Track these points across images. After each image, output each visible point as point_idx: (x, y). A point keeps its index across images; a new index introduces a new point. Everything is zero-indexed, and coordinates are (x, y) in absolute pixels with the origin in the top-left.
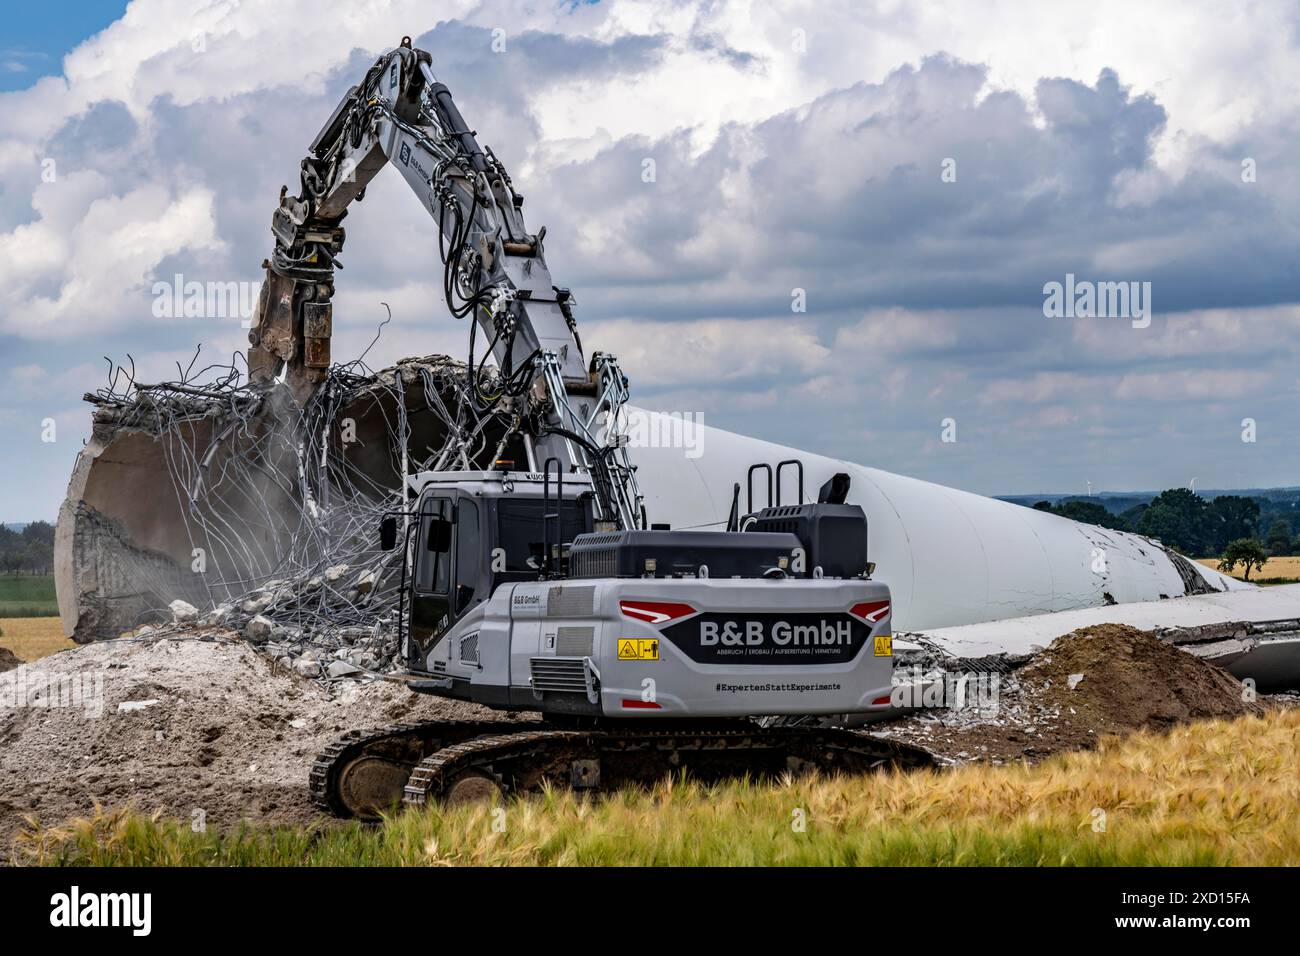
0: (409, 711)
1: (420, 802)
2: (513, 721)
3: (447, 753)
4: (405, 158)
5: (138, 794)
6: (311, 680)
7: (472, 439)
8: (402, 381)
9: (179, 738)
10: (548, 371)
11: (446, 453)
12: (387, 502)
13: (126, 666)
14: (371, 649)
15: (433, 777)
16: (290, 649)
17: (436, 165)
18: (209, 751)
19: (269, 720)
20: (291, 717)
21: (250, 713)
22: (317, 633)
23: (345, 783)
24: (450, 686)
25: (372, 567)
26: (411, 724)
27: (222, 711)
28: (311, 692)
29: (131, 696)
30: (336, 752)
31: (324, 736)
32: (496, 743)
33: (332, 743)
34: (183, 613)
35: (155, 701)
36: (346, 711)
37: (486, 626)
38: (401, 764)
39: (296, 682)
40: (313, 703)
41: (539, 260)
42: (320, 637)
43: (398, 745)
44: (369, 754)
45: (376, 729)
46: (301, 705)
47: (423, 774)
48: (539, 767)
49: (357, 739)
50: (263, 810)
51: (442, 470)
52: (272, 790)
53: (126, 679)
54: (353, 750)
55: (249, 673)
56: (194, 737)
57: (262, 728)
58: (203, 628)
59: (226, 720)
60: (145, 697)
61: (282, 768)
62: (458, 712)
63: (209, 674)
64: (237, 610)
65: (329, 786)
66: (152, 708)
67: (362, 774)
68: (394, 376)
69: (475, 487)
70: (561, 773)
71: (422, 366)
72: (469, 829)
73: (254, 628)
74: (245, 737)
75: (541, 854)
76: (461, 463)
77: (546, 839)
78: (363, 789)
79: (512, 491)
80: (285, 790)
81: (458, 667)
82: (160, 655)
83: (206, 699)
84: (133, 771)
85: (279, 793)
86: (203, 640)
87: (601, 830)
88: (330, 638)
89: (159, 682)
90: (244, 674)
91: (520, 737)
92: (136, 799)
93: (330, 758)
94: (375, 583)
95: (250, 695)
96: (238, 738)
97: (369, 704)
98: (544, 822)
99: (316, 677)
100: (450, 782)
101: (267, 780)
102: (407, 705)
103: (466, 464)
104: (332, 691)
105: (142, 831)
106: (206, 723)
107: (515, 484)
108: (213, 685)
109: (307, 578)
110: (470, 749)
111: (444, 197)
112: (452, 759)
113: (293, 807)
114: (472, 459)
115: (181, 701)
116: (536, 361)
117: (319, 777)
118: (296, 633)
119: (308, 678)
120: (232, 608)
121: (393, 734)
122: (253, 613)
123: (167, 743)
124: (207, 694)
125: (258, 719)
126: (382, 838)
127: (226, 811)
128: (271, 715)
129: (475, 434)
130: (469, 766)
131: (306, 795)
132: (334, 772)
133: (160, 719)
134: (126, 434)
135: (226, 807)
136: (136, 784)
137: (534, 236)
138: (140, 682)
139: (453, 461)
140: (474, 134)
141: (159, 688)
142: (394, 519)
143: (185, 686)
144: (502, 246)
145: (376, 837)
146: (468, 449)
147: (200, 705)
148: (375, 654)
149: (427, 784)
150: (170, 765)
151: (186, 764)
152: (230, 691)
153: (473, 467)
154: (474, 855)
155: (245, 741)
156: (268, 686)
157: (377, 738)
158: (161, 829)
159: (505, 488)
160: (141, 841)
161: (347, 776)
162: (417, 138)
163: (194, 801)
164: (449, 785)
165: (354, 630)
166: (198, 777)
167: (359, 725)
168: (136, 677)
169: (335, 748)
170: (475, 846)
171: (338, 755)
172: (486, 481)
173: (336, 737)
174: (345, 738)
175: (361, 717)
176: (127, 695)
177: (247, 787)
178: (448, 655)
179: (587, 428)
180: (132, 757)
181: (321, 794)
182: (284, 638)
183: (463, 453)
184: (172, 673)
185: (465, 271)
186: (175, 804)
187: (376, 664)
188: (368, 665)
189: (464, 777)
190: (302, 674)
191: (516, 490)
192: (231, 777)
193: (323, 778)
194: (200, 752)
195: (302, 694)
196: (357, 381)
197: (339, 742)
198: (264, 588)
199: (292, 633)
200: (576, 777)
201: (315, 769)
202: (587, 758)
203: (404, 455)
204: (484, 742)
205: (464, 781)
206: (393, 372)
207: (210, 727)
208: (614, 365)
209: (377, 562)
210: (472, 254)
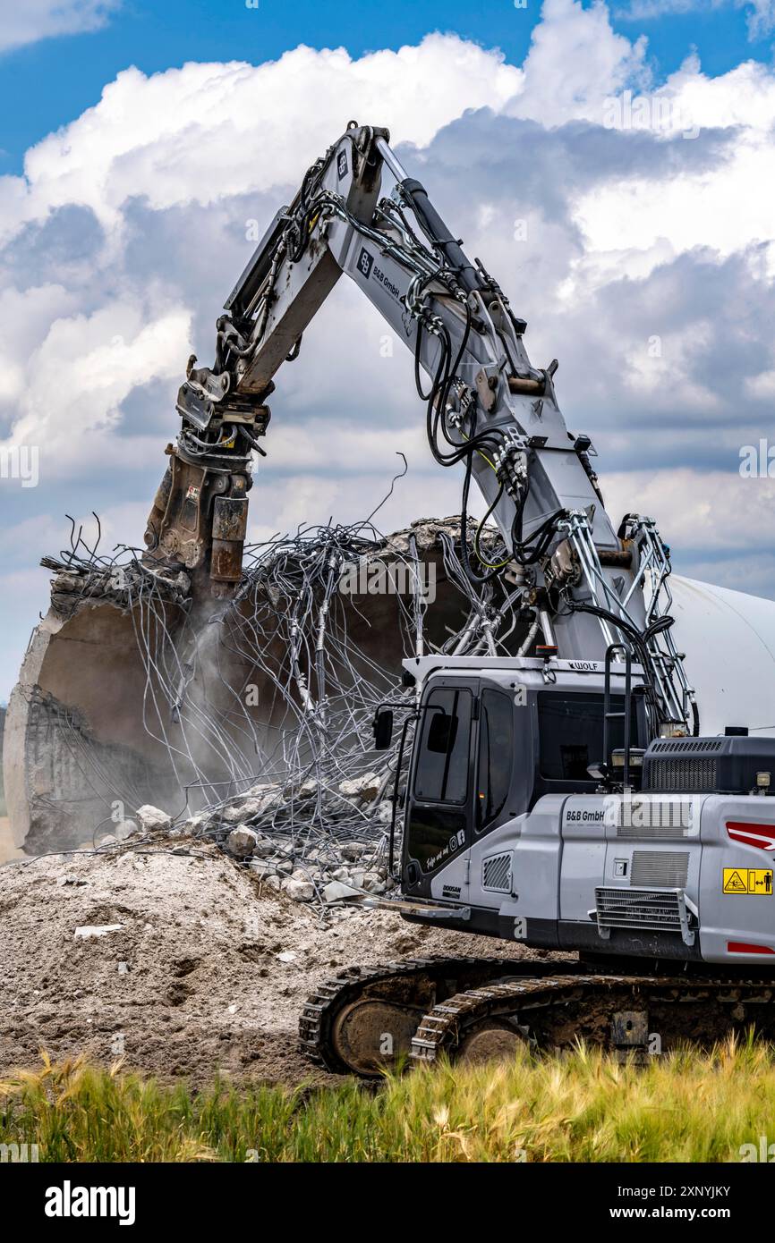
0: (419, 944)
1: (429, 1057)
2: (544, 960)
3: (463, 999)
4: (365, 268)
5: (96, 1038)
6: (303, 904)
7: (499, 618)
8: (417, 547)
9: (145, 971)
10: (577, 536)
11: (468, 634)
12: (396, 692)
13: (85, 883)
14: (374, 868)
15: (445, 1028)
16: (279, 866)
17: (414, 280)
18: (180, 987)
19: (252, 951)
20: (278, 948)
21: (230, 942)
22: (311, 848)
23: (341, 1031)
24: (467, 917)
25: (378, 770)
26: (420, 960)
27: (197, 940)
28: (303, 919)
29: (91, 920)
30: (331, 992)
31: (318, 973)
32: (522, 989)
33: (325, 981)
34: (152, 821)
35: (118, 926)
36: (343, 942)
37: (522, 845)
38: (409, 1009)
39: (285, 906)
40: (305, 933)
41: (550, 400)
42: (315, 852)
43: (405, 986)
44: (370, 995)
45: (379, 966)
46: (291, 934)
47: (433, 1024)
48: (573, 1017)
49: (357, 977)
50: (244, 1060)
51: (463, 655)
52: (255, 1037)
53: (85, 898)
54: (352, 990)
55: (230, 894)
56: (163, 970)
57: (245, 961)
58: (177, 839)
59: (201, 950)
60: (106, 921)
61: (267, 1010)
62: (478, 947)
63: (183, 895)
64: (216, 818)
65: (322, 1034)
66: (114, 935)
67: (361, 1020)
68: (407, 541)
69: (511, 677)
70: (601, 1027)
71: (441, 528)
72: (487, 1095)
73: (236, 841)
74: (224, 972)
75: (575, 1127)
76: (486, 646)
77: (579, 1111)
78: (361, 1038)
79: (554, 682)
80: (269, 1037)
81: (480, 894)
82: (125, 870)
83: (178, 925)
84: (90, 1010)
85: (263, 1040)
86: (176, 853)
87: (648, 1102)
88: (328, 853)
89: (123, 904)
90: (223, 896)
91: (551, 982)
92: (94, 1042)
93: (324, 1000)
94: (381, 789)
95: (231, 921)
96: (216, 973)
97: (372, 935)
98: (576, 1088)
99: (310, 901)
100: (466, 1034)
101: (250, 1024)
102: (417, 937)
103: (492, 647)
104: (327, 918)
105: (98, 1084)
106: (177, 953)
107: (557, 674)
108: (187, 908)
109: (300, 782)
110: (490, 995)
111: (425, 320)
112: (470, 1007)
113: (279, 1058)
114: (500, 642)
115: (148, 926)
116: (560, 524)
117: (310, 1022)
118: (287, 847)
119: (299, 902)
120: (209, 815)
121: (399, 973)
122: (235, 822)
123: (132, 977)
124: (180, 919)
125: (240, 951)
126: (382, 1104)
127: (199, 1061)
128: (255, 946)
129: (503, 611)
130: (488, 1017)
131: (295, 1043)
132: (329, 1016)
133: (124, 948)
134: (90, 606)
135: (199, 1057)
136: (94, 1025)
137: (542, 371)
138: (101, 903)
139: (476, 643)
140: (460, 243)
141: (123, 910)
142: (391, 712)
143: (154, 909)
144: (507, 382)
145: (376, 1102)
146: (495, 629)
147: (170, 933)
148: (380, 874)
149: (439, 1036)
150: (134, 1003)
151: (153, 1003)
152: (206, 915)
153: (500, 652)
154: (493, 1127)
155: (223, 977)
156: (252, 910)
157: (381, 977)
158: (122, 1082)
159: (546, 678)
160: (98, 1098)
161: (344, 1021)
162: (384, 245)
163: (162, 1048)
164: (465, 1039)
165: (354, 845)
166: (167, 1019)
167: (358, 960)
168: (96, 896)
169: (331, 988)
170: (494, 1116)
171: (333, 997)
172: (523, 670)
173: (331, 975)
174: (342, 976)
175: (361, 951)
176: (85, 918)
177: (225, 1032)
178: (465, 880)
179: (624, 605)
180: (90, 992)
181: (312, 1043)
182: (272, 852)
183: (489, 634)
184: (139, 892)
185: (454, 409)
186: (139, 1050)
187: (381, 887)
188: (371, 888)
189: (483, 1029)
190: (293, 896)
191: (559, 682)
192: (206, 1019)
193: (315, 1024)
194: (171, 989)
195: (293, 921)
196: (365, 546)
197: (335, 980)
198: (249, 793)
199: (281, 847)
200: (618, 1032)
201: (306, 1013)
202: (631, 1009)
203: (419, 635)
204: (507, 987)
205: (484, 1033)
206: (406, 536)
207: (182, 959)
208: (652, 531)
209: (383, 764)
210: (466, 390)
